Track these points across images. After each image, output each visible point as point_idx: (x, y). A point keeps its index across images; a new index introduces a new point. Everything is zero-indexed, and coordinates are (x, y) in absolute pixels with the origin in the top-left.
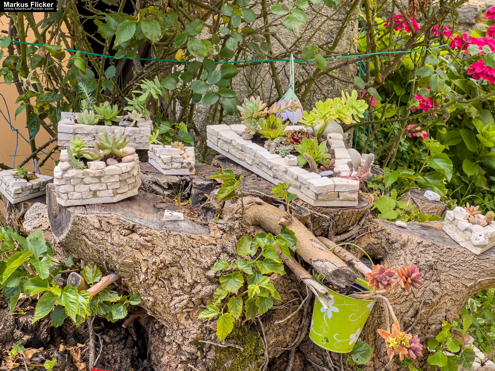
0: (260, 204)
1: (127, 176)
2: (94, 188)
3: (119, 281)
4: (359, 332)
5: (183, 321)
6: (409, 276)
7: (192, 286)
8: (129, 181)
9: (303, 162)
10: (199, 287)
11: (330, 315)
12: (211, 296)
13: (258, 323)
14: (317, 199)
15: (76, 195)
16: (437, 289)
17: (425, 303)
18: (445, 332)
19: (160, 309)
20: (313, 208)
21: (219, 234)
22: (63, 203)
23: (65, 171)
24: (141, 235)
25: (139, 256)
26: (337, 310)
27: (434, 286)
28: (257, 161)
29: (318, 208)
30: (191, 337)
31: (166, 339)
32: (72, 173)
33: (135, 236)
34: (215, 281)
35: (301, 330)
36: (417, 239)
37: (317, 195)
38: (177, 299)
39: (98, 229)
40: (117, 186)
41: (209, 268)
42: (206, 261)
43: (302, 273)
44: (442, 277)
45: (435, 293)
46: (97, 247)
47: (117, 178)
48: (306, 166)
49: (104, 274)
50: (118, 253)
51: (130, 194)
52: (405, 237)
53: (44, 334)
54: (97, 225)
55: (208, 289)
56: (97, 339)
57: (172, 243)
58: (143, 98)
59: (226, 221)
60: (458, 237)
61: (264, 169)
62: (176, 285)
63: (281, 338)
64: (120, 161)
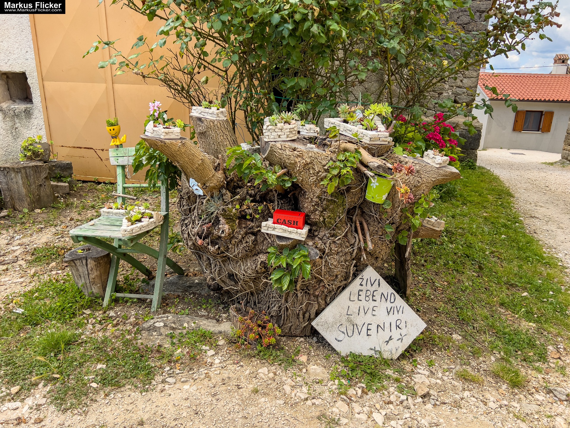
0: (346, 143)
1: (292, 130)
2: (279, 134)
3: (288, 172)
4: (386, 195)
5: (313, 188)
6: (409, 169)
7: (318, 173)
8: (294, 132)
9: (365, 128)
10: (321, 173)
11: (375, 187)
12: (325, 177)
13: (344, 193)
14: (371, 140)
15: (272, 137)
16: (420, 181)
17: (415, 186)
18: (423, 199)
19: (304, 183)
20: (369, 144)
21: (329, 153)
22: (266, 140)
23: (268, 126)
24: (298, 151)
25: (297, 160)
26: (378, 184)
27: (419, 179)
28: (345, 129)
29: (372, 145)
30: (317, 195)
31: (306, 196)
32: (270, 127)
33: (295, 152)
34: (327, 171)
35: (361, 197)
36: (412, 161)
37: (370, 138)
38: (312, 178)
39: (281, 149)
40: (288, 133)
41: (325, 166)
42: (324, 162)
43: (363, 169)
44: (422, 176)
45: (419, 182)
46: (280, 157)
47: (288, 130)
48: (366, 129)
49: (282, 169)
50: (288, 159)
51: (293, 138)
52: (407, 160)
53: (258, 198)
54: (280, 147)
55: (324, 174)
56: (278, 202)
57: (310, 155)
58: (298, 111)
59: (332, 149)
60: (429, 161)
61: (348, 132)
62: (311, 172)
63: (353, 200)
64: (290, 124)
